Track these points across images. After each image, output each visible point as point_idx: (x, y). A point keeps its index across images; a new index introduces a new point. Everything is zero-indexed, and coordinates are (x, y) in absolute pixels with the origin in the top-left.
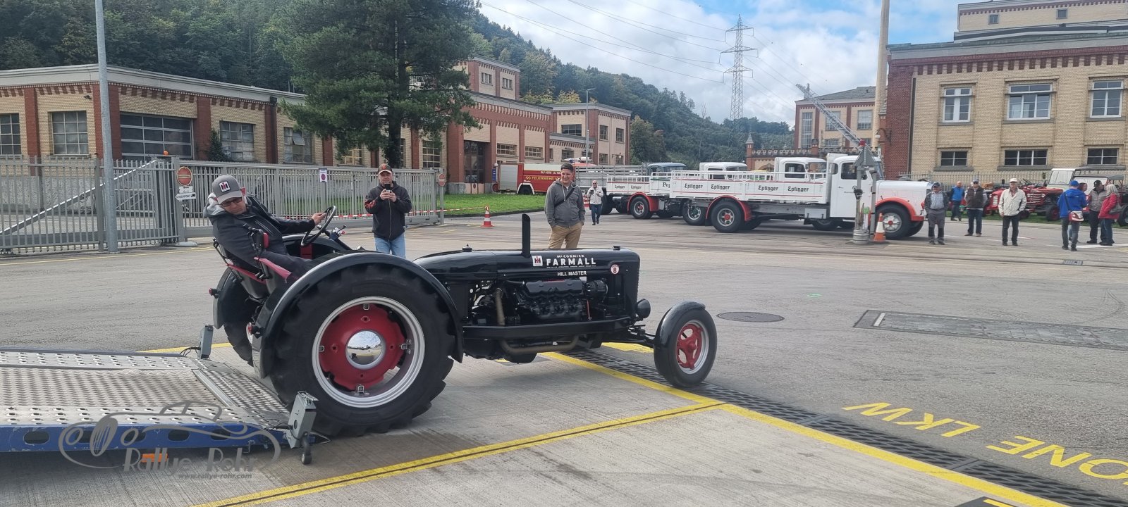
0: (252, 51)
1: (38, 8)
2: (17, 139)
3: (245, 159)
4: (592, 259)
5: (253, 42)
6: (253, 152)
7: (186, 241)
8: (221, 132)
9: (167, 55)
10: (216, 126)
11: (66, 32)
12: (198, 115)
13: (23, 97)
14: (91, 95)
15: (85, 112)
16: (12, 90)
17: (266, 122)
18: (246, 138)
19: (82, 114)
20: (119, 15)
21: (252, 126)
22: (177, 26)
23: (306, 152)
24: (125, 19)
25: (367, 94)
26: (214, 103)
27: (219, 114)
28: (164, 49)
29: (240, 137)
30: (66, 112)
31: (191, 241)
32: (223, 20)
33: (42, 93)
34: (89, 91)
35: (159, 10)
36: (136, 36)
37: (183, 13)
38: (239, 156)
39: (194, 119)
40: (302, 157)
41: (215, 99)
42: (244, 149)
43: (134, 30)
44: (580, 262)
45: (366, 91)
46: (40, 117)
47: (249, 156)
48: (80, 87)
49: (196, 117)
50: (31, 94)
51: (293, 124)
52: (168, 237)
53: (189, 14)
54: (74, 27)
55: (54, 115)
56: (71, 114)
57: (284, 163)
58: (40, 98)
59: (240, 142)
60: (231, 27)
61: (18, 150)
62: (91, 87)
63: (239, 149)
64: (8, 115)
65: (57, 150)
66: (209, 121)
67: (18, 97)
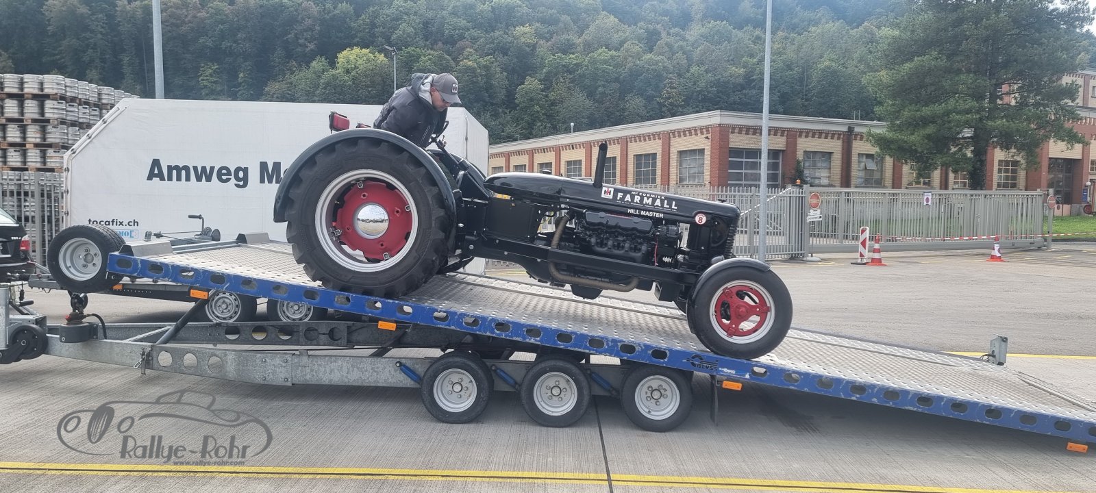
0: (807, 85)
1: (648, 70)
2: (654, 173)
3: (823, 184)
4: (674, 203)
5: (808, 78)
6: (829, 177)
7: (812, 256)
8: (804, 160)
9: (735, 98)
10: (800, 156)
11: (665, 86)
12: (787, 147)
13: (661, 141)
14: (709, 136)
15: (704, 149)
16: (654, 136)
17: (843, 149)
18: (825, 165)
19: (702, 151)
20: (703, 69)
21: (830, 154)
22: (746, 72)
23: (877, 176)
24: (707, 71)
25: (958, 117)
26: (800, 136)
27: (804, 144)
28: (734, 92)
29: (819, 165)
30: (690, 151)
31: (816, 257)
32: (784, 62)
33: (674, 137)
34: (708, 133)
35: (732, 60)
36: (714, 84)
37: (751, 60)
38: (817, 181)
39: (783, 151)
40: (873, 180)
41: (801, 132)
42: (822, 175)
43: (713, 79)
44: (658, 203)
45: (957, 114)
46: (671, 155)
47: (825, 181)
48: (701, 130)
49: (784, 149)
50: (666, 137)
51: (874, 150)
52: (797, 252)
53: (755, 60)
54: (671, 82)
55: (681, 153)
56: (693, 152)
57: (856, 187)
58: (673, 140)
59: (819, 169)
60: (789, 67)
61: (654, 181)
62: (710, 130)
63: (817, 175)
64: (649, 155)
65: (681, 180)
66: (795, 152)
67: (657, 141)
